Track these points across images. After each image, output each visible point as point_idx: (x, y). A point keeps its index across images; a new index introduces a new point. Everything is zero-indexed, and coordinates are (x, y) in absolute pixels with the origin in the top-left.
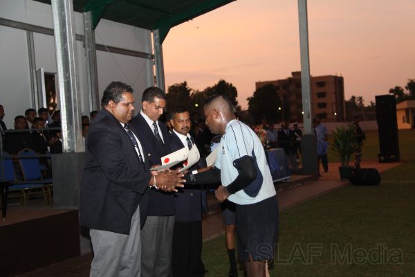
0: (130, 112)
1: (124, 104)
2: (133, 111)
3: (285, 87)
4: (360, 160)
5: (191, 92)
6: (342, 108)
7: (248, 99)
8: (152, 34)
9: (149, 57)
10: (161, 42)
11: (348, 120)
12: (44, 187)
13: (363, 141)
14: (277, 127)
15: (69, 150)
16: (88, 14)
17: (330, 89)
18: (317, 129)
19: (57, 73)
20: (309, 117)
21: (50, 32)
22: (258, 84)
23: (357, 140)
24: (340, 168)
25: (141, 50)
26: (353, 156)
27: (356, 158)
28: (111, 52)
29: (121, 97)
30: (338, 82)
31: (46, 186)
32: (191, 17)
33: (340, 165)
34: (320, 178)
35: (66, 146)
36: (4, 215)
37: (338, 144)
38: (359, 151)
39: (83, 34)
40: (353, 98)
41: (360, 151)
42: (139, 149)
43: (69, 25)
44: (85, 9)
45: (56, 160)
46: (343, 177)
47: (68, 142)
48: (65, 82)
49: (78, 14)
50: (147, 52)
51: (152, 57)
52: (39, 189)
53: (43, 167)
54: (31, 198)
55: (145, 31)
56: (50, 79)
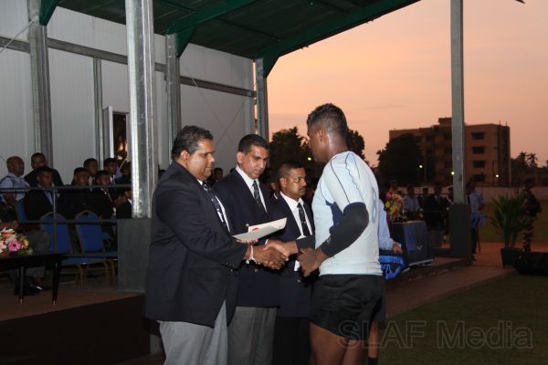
0: (209, 165)
1: (200, 155)
2: (213, 163)
3: (428, 138)
4: (529, 241)
5: (303, 141)
6: (507, 169)
7: (379, 153)
8: (254, 64)
9: (250, 94)
10: (266, 75)
11: (516, 185)
12: (107, 262)
13: (538, 214)
14: (418, 191)
15: (141, 214)
16: (172, 38)
17: (491, 142)
18: (471, 196)
19: (129, 113)
20: (460, 180)
21: (123, 59)
22: (392, 133)
23: (527, 212)
24: (502, 251)
25: (239, 85)
26: (521, 234)
27: (525, 238)
28: (199, 86)
29: (197, 146)
30: (503, 133)
31: (110, 260)
32: (306, 44)
33: (502, 246)
34: (474, 263)
35: (136, 209)
36: (55, 298)
37: (499, 218)
38: (530, 227)
39: (164, 63)
40: (523, 155)
41: (532, 228)
42: (223, 214)
43: (147, 51)
44: (168, 30)
45: (123, 226)
46: (506, 262)
47: (140, 203)
48: (138, 126)
49: (159, 38)
50: (247, 88)
51: (253, 94)
52: (100, 265)
53: (107, 236)
54: (90, 276)
55: (245, 61)
56: (120, 120)
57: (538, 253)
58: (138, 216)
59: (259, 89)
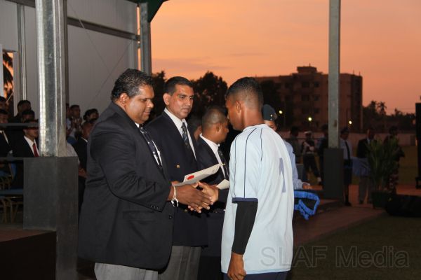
1: (140, 100)
4: (396, 184)
6: (359, 116)
8: (138, 8)
9: (134, 38)
10: (150, 19)
15: (48, 153)
20: (335, 125)
25: (123, 28)
28: (86, 27)
29: (137, 90)
40: (373, 103)
42: (158, 156)
45: (30, 165)
47: (47, 143)
51: (138, 38)
55: (130, 4)
57: (407, 196)
58: (45, 155)
59: (143, 33)
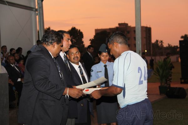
6: (150, 48)
9: (34, 10)
13: (173, 69)
20: (140, 53)
24: (160, 87)
25: (28, 5)
28: (9, 5)
33: (159, 85)
37: (158, 71)
40: (157, 41)
46: (161, 92)
57: (176, 88)
59: (39, 7)
